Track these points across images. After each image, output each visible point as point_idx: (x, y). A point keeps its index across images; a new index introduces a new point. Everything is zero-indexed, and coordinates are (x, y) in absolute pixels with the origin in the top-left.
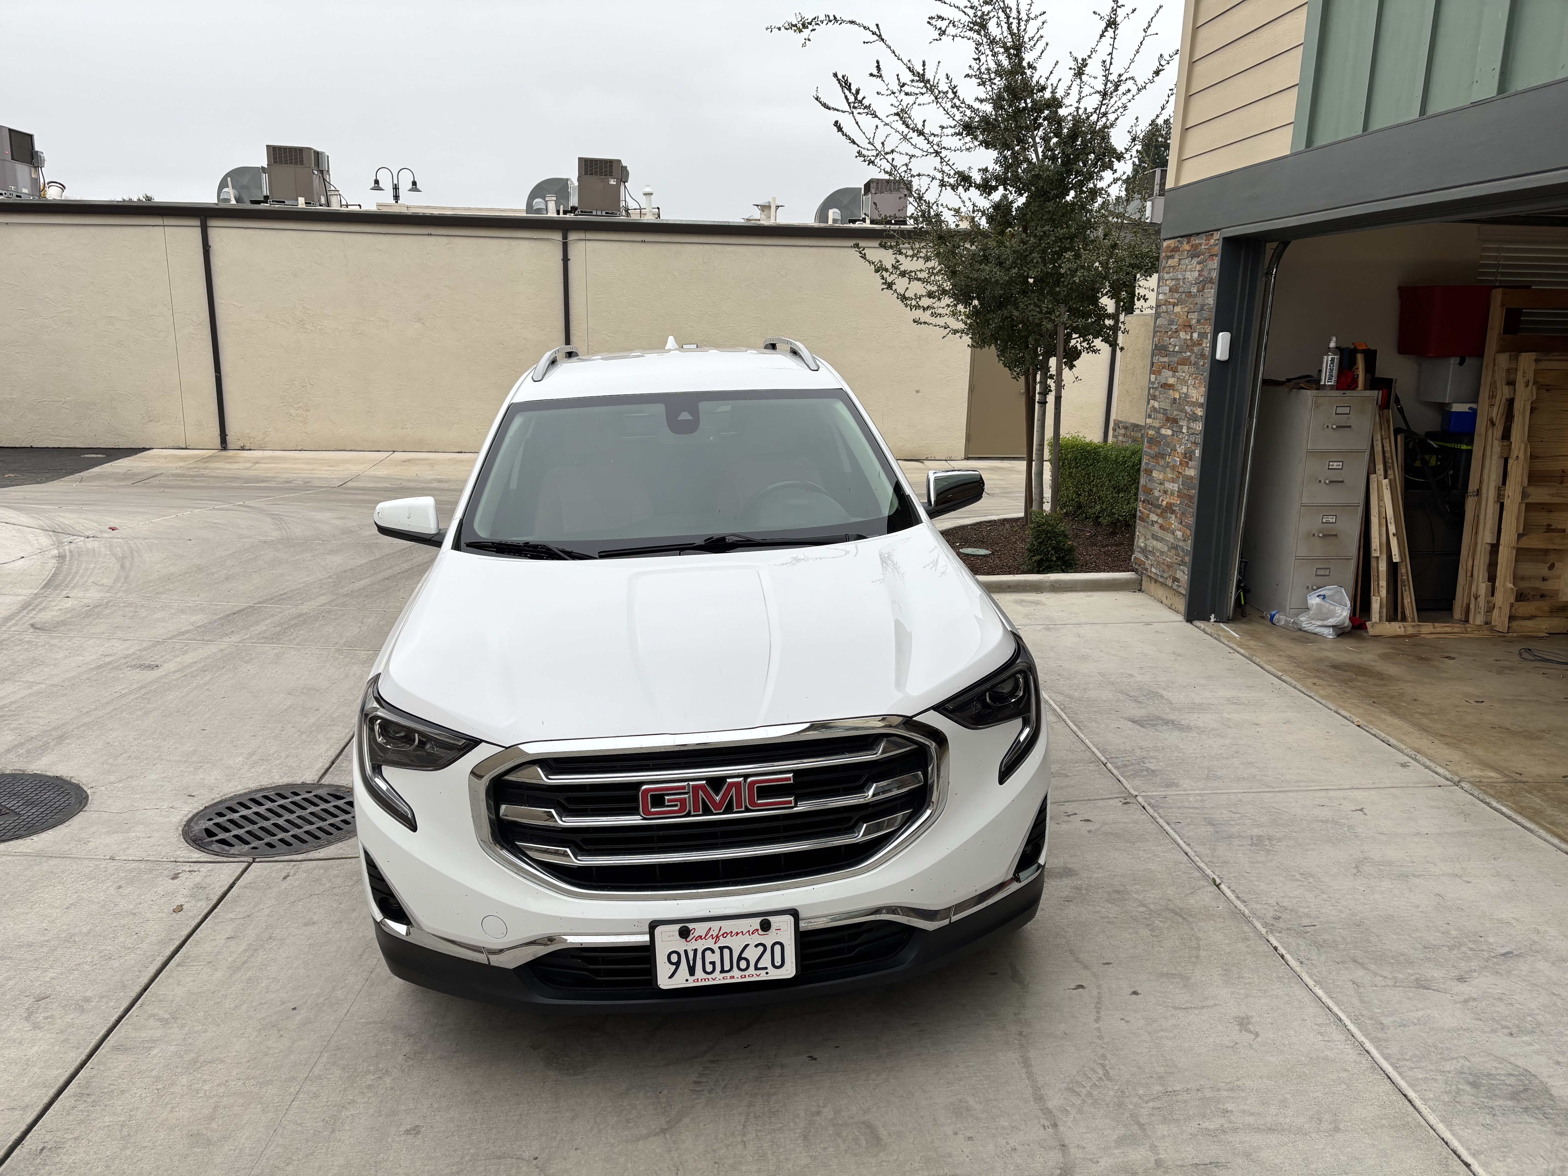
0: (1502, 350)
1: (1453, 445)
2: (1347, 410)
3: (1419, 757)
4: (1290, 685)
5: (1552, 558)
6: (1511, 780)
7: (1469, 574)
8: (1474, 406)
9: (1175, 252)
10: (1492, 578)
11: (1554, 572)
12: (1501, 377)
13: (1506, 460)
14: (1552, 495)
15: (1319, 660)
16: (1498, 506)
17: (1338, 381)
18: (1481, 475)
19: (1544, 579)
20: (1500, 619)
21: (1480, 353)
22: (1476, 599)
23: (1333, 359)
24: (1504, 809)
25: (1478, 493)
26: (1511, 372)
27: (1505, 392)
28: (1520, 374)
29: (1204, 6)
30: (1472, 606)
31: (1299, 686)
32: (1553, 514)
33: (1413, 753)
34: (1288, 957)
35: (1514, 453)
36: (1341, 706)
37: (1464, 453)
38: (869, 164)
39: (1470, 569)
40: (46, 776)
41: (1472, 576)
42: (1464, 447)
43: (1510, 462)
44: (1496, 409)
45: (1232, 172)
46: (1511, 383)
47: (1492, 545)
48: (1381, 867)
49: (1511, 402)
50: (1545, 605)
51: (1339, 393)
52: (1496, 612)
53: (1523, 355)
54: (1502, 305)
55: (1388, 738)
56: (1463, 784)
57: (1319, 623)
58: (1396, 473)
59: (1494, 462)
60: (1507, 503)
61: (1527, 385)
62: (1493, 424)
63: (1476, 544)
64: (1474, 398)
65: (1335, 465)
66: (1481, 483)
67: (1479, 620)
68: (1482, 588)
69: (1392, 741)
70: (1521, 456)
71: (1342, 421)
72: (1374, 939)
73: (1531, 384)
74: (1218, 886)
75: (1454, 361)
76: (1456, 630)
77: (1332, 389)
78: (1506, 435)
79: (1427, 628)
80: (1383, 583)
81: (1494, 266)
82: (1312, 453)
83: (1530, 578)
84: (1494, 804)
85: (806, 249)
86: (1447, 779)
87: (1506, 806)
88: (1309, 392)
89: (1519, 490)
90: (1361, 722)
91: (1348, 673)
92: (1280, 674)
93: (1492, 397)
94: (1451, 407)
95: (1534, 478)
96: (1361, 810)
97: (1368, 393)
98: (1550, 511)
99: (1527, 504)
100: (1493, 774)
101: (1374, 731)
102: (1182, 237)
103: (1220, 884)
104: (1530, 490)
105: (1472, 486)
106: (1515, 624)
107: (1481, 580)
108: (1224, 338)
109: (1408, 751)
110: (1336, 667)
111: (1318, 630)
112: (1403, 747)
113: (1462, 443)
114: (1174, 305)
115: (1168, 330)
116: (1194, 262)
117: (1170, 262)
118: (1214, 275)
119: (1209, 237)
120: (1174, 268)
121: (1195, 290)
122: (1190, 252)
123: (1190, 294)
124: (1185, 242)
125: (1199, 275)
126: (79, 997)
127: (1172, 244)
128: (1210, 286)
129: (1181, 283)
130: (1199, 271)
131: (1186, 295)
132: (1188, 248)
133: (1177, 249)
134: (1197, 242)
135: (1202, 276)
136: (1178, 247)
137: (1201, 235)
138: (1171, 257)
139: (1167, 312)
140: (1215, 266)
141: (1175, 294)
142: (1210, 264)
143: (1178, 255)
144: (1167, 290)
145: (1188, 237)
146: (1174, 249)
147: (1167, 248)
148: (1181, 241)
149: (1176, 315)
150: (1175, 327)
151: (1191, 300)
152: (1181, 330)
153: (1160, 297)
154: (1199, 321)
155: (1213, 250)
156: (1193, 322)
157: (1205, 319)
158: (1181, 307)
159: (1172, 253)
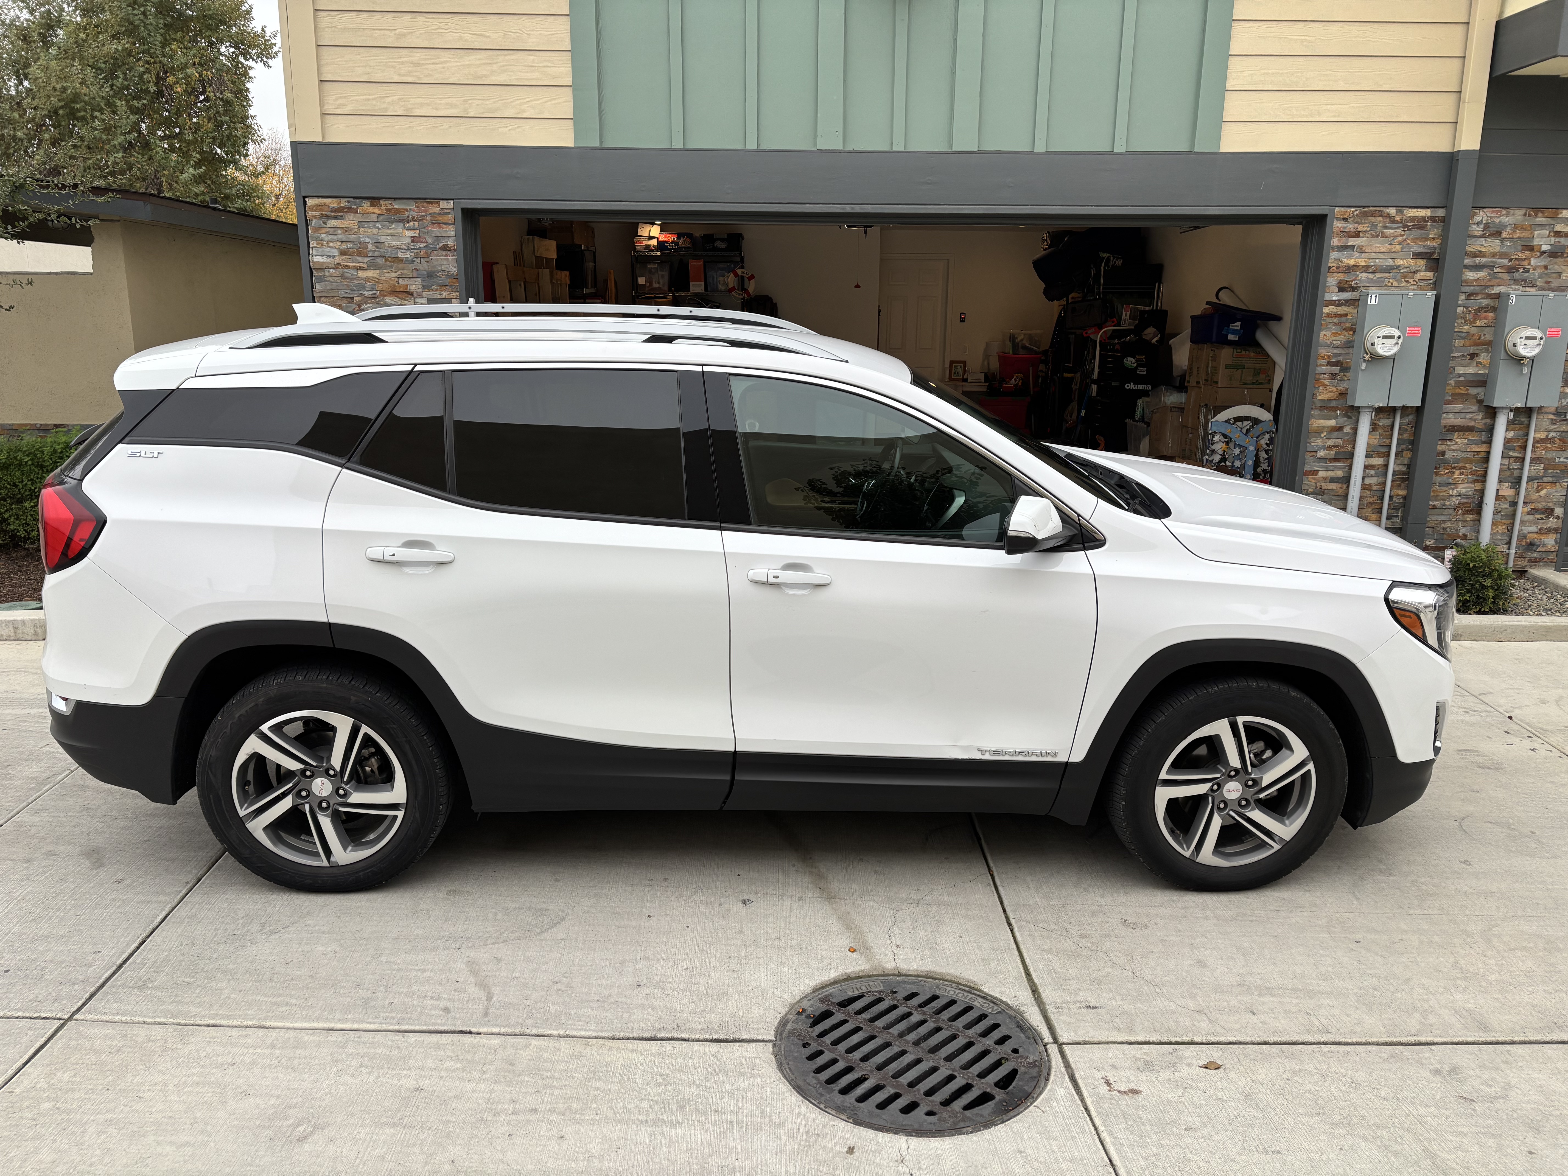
9: (346, 212)
102: (357, 198)
114: (357, 269)
115: (352, 296)
116: (397, 228)
117: (333, 223)
118: (451, 243)
119: (425, 204)
120: (346, 230)
121: (409, 255)
122: (386, 216)
123: (396, 259)
124: (366, 205)
125: (413, 241)
126: (1439, 1078)
127: (333, 203)
128: (444, 253)
129: (370, 246)
130: (412, 237)
131: (386, 260)
132: (377, 211)
133: (349, 210)
134: (396, 207)
135: (421, 242)
136: (349, 208)
137: (405, 201)
138: (335, 218)
139: (343, 276)
140: (451, 234)
141: (359, 259)
142: (436, 231)
143: (354, 216)
144: (335, 253)
145: (375, 200)
146: (341, 209)
147: (317, 207)
148: (355, 202)
149: (367, 279)
150: (370, 293)
151: (401, 265)
152: (385, 296)
153: (317, 259)
154: (424, 287)
155: (440, 218)
156: (412, 288)
157: (442, 286)
158: (378, 272)
159: (340, 214)
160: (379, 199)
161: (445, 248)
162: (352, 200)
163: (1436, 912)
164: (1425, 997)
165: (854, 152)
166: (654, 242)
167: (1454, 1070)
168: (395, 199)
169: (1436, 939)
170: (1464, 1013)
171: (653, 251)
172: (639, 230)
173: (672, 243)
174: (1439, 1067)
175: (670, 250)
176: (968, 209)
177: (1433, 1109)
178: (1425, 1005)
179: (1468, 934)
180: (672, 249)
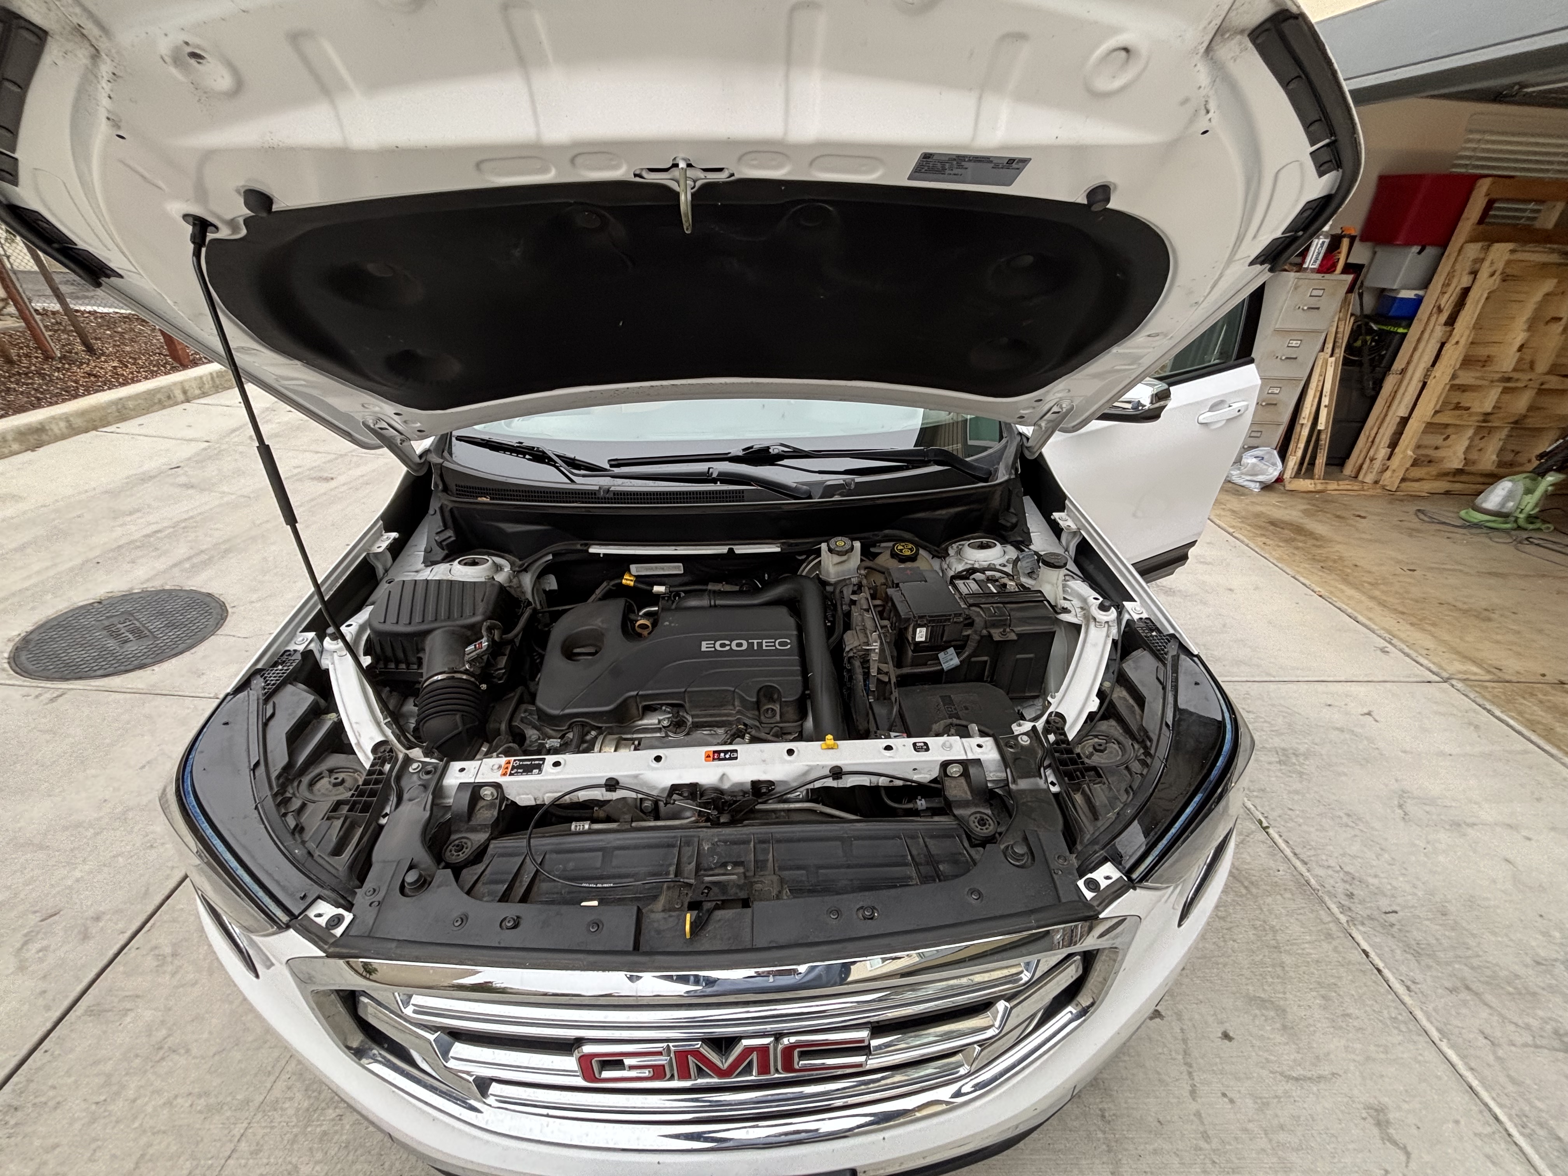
0: (1474, 238)
1: (1388, 328)
2: (1320, 292)
3: (1395, 641)
4: (1242, 542)
5: (1449, 431)
6: (1496, 678)
7: (1370, 439)
8: (1421, 293)
10: (1393, 445)
11: (1449, 442)
12: (1465, 264)
13: (1443, 345)
14: (1477, 378)
15: (1257, 515)
16: (1420, 385)
17: (1320, 265)
18: (1412, 356)
19: (1437, 448)
20: (1391, 480)
21: (1443, 244)
22: (1372, 460)
23: (1323, 243)
24: (1512, 722)
25: (1403, 372)
26: (1480, 260)
27: (1466, 281)
28: (1487, 264)
30: (1365, 467)
31: (1252, 545)
32: (1466, 394)
33: (1387, 636)
34: (1386, 972)
35: (1455, 338)
36: (1298, 572)
37: (1398, 336)
39: (1373, 435)
40: (200, 593)
41: (1373, 442)
42: (1401, 330)
43: (1447, 346)
44: (1446, 296)
46: (1474, 273)
47: (1402, 418)
48: (1427, 808)
49: (1466, 291)
50: (1433, 470)
51: (1319, 276)
52: (1388, 474)
53: (1497, 246)
54: (1487, 195)
55: (1356, 614)
56: (1454, 682)
57: (1249, 478)
58: (1340, 353)
59: (1430, 346)
60: (1431, 383)
61: (1492, 275)
62: (1440, 311)
63: (1386, 415)
64: (1425, 284)
65: (1294, 343)
66: (1408, 363)
67: (1370, 478)
68: (1382, 452)
69: (1360, 618)
70: (1463, 342)
71: (1313, 302)
72: (1472, 942)
73: (1496, 274)
74: (1265, 828)
75: (1416, 249)
76: (1355, 488)
77: (1313, 272)
78: (1451, 321)
79: (1333, 485)
80: (1302, 445)
81: (1469, 158)
82: (1277, 331)
83: (1426, 447)
84: (1498, 713)
86: (1433, 673)
87: (1513, 718)
88: (1292, 274)
89: (1450, 371)
90: (1323, 593)
91: (1286, 531)
92: (1231, 530)
93: (1446, 285)
94: (1395, 293)
95: (1467, 362)
96: (1369, 714)
97: (1344, 277)
98: (1464, 391)
99: (1453, 385)
100: (1474, 669)
101: (1339, 604)
103: (1268, 827)
104: (1461, 373)
105: (1398, 365)
106: (1403, 485)
107: (1382, 445)
109: (1382, 632)
110: (1273, 523)
111: (1245, 483)
112: (1373, 626)
113: (1399, 326)
126: (91, 913)
163: (276, 1093)
164: (178, 977)
167: (85, 936)
169: (237, 1055)
170: (128, 1006)
174: (101, 924)
177: (69, 883)
178: (170, 968)
179: (211, 1110)
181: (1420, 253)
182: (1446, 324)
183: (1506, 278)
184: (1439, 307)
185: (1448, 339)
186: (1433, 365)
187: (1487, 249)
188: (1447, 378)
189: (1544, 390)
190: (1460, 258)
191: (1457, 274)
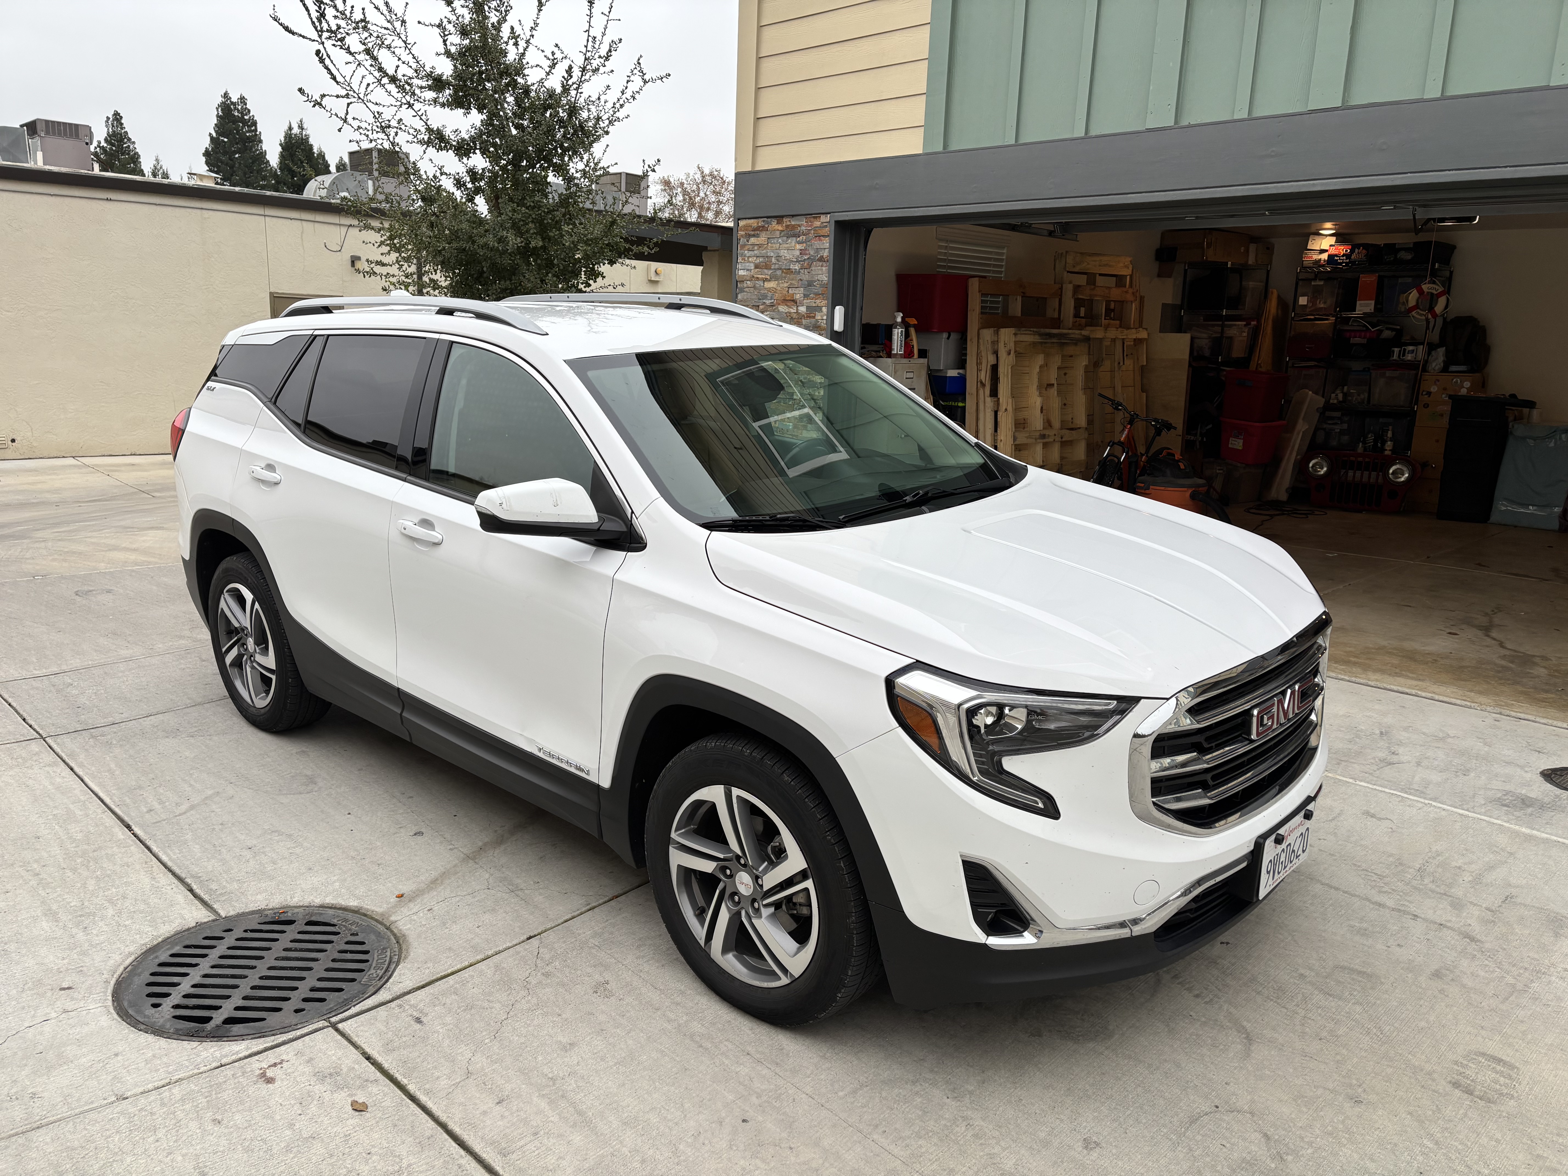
0: (985, 325)
2: (912, 375)
8: (961, 371)
9: (761, 231)
12: (986, 346)
13: (996, 413)
14: (1027, 437)
17: (903, 352)
18: (977, 425)
21: (964, 330)
23: (902, 331)
26: (995, 343)
27: (992, 360)
28: (1001, 345)
29: (767, 7)
32: (1022, 452)
35: (1003, 407)
37: (959, 409)
38: (314, 106)
42: (960, 404)
43: (1000, 414)
44: (982, 372)
45: (841, 163)
46: (996, 353)
49: (995, 369)
51: (905, 361)
53: (1003, 331)
54: (980, 291)
59: (988, 415)
61: (1009, 354)
62: (983, 385)
64: (962, 364)
66: (977, 431)
70: (1010, 408)
71: (911, 383)
73: (1012, 352)
75: (945, 335)
77: (901, 358)
78: (994, 393)
85: (45, 198)
89: (1010, 434)
93: (979, 364)
94: (947, 373)
95: (1016, 425)
97: (920, 360)
99: (1015, 445)
102: (768, 217)
104: (1017, 434)
108: (839, 311)
114: (765, 280)
115: (758, 304)
116: (792, 241)
117: (753, 240)
118: (826, 254)
119: (812, 219)
120: (760, 246)
121: (797, 267)
122: (785, 232)
123: (789, 271)
124: (774, 222)
125: (801, 254)
127: (753, 223)
128: (821, 264)
129: (773, 260)
130: (801, 250)
131: (782, 272)
132: (780, 228)
133: (762, 229)
134: (793, 223)
135: (806, 254)
136: (763, 227)
137: (799, 217)
138: (754, 236)
139: (754, 287)
140: (825, 246)
141: (766, 271)
142: (817, 244)
143: (766, 234)
144: (752, 266)
145: (779, 218)
146: (757, 229)
147: (746, 227)
148: (767, 221)
149: (769, 290)
150: (770, 301)
151: (792, 276)
152: (779, 304)
153: (741, 273)
154: (806, 296)
155: (820, 232)
156: (798, 296)
157: (817, 294)
158: (776, 282)
159: (756, 232)
160: (782, 217)
161: (821, 259)
162: (765, 219)
165: (1190, 126)
166: (1325, 256)
168: (793, 216)
171: (1323, 266)
172: (1310, 242)
173: (1343, 256)
175: (1340, 264)
176: (1322, 184)
180: (1343, 263)
181: (948, 338)
182: (991, 396)
183: (1018, 354)
184: (981, 382)
185: (998, 408)
186: (996, 430)
187: (997, 333)
188: (1010, 441)
189: (1065, 441)
190: (981, 341)
191: (983, 354)
